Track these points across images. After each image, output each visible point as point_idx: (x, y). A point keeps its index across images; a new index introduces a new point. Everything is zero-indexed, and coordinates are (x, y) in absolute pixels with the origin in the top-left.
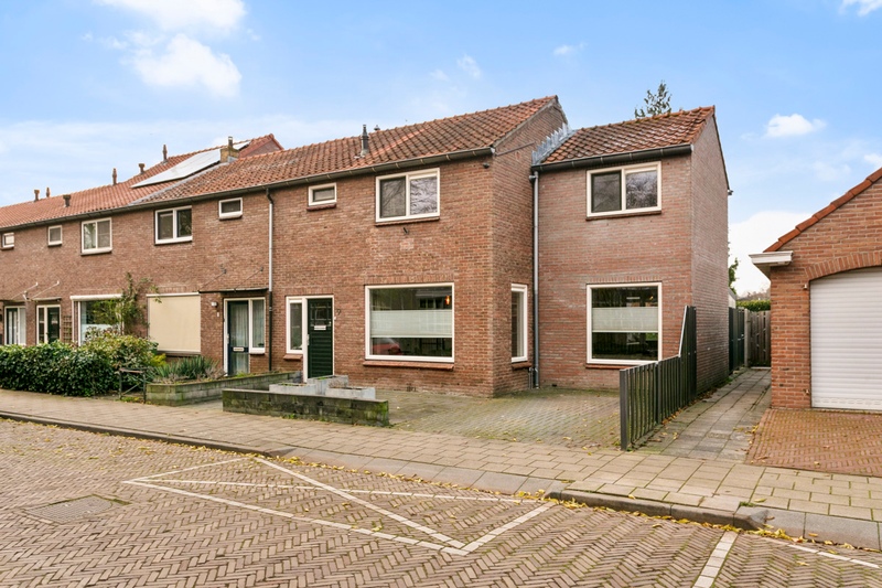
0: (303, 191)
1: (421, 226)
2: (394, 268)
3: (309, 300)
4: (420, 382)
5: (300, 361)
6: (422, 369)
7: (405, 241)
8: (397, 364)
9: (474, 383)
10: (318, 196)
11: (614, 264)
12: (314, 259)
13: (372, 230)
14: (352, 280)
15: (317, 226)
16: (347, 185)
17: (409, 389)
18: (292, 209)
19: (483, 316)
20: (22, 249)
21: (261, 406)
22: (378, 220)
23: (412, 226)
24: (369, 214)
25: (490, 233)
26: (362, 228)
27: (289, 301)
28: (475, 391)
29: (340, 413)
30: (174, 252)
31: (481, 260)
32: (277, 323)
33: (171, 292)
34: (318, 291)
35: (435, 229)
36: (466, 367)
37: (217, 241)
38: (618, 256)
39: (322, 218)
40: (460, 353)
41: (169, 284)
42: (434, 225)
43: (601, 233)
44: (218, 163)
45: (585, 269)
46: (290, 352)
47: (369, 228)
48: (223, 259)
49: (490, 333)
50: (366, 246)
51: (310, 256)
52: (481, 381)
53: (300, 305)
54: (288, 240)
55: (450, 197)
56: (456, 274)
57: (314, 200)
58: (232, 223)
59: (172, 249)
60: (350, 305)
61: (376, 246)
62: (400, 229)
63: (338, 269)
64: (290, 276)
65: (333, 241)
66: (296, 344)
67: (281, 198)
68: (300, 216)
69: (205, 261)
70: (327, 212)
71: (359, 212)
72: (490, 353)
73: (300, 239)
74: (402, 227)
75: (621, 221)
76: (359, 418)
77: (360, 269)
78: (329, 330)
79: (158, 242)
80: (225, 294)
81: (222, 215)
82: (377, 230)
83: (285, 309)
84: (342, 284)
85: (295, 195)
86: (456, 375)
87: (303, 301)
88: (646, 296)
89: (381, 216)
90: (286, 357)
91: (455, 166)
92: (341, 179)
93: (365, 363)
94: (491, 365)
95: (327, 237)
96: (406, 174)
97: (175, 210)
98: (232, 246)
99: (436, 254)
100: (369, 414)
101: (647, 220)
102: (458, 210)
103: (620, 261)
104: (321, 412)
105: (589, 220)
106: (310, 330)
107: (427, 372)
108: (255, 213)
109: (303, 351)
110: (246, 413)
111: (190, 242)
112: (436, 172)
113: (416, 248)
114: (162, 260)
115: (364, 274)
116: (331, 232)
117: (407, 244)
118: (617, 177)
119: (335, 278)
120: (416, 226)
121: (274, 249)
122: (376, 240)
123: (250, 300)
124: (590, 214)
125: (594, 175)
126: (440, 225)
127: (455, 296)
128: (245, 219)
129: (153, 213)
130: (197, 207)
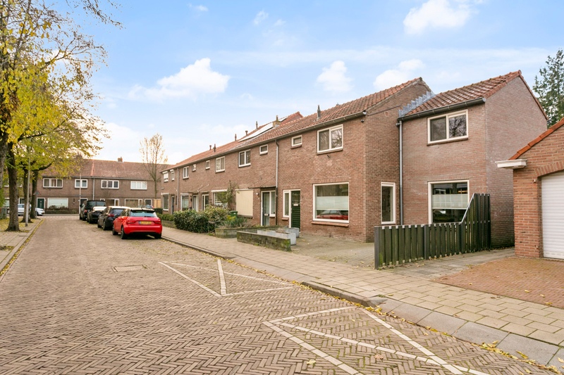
0: (288, 140)
1: (335, 153)
2: (324, 175)
3: (292, 192)
4: (334, 233)
5: (287, 221)
6: (335, 226)
9: (358, 234)
10: (296, 141)
11: (442, 170)
12: (293, 172)
14: (308, 182)
15: (294, 156)
16: (306, 135)
17: (330, 236)
18: (285, 149)
19: (361, 200)
20: (198, 171)
21: (248, 239)
22: (318, 152)
23: (331, 154)
24: (314, 149)
25: (365, 156)
26: (312, 156)
27: (285, 192)
28: (358, 239)
29: (273, 244)
30: (244, 171)
31: (360, 170)
32: (280, 202)
33: (243, 188)
34: (294, 187)
35: (341, 155)
36: (354, 226)
37: (259, 165)
38: (444, 165)
39: (297, 152)
40: (352, 219)
41: (242, 185)
42: (340, 153)
43: (436, 153)
44: (272, 128)
45: (426, 173)
46: (284, 216)
47: (314, 156)
48: (261, 173)
49: (364, 208)
50: (313, 165)
51: (292, 170)
52: (361, 233)
53: (288, 194)
54: (284, 163)
55: (348, 138)
56: (350, 178)
57: (294, 144)
58: (264, 156)
59: (244, 169)
60: (307, 194)
61: (317, 165)
62: (326, 156)
63: (302, 176)
64: (285, 180)
65: (301, 163)
66: (287, 213)
67: (281, 143)
68: (288, 151)
69: (255, 174)
70: (299, 149)
71: (310, 148)
72: (365, 219)
73: (288, 163)
74: (328, 155)
75: (446, 145)
76: (279, 247)
77: (310, 176)
78: (299, 206)
79: (240, 166)
80: (262, 189)
81: (261, 153)
83: (283, 196)
84: (304, 184)
85: (286, 141)
86: (350, 230)
87: (289, 192)
89: (320, 150)
90: (282, 219)
91: (349, 122)
92: (303, 133)
93: (313, 222)
94: (365, 225)
95: (298, 161)
96: (330, 128)
97: (245, 152)
98: (264, 167)
99: (341, 168)
100: (282, 245)
101: (460, 143)
102: (351, 145)
103: (445, 168)
105: (429, 145)
106: (292, 206)
107: (337, 228)
108: (272, 151)
109: (289, 216)
110: (244, 242)
111: (250, 165)
112: (341, 126)
113: (333, 165)
114: (241, 174)
115: (312, 178)
116: (300, 159)
117: (329, 163)
118: (444, 120)
119: (301, 181)
120: (333, 154)
121: (278, 168)
122: (317, 159)
123: (270, 191)
124: (429, 142)
125: (431, 120)
126: (343, 153)
127: (351, 189)
128: (268, 154)
129: (239, 153)
130: (252, 150)
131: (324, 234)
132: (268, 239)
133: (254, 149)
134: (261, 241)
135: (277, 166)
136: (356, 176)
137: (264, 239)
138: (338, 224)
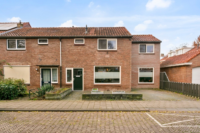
0: (72, 39)
1: (112, 52)
2: (103, 62)
3: (74, 69)
4: (111, 89)
5: (72, 85)
6: (112, 86)
7: (107, 55)
8: (104, 85)
9: (126, 88)
11: (145, 63)
12: (77, 58)
13: (96, 52)
14: (90, 64)
15: (78, 49)
16: (88, 40)
18: (68, 44)
19: (129, 74)
21: (99, 98)
22: (98, 49)
23: (109, 52)
24: (95, 48)
25: (131, 55)
26: (93, 51)
27: (67, 69)
29: (128, 98)
30: (17, 53)
31: (128, 61)
32: (63, 75)
33: (15, 65)
34: (78, 66)
35: (116, 53)
36: (124, 85)
37: (37, 51)
38: (146, 62)
39: (79, 48)
40: (122, 82)
41: (14, 63)
42: (115, 52)
43: (142, 57)
44: (16, 28)
45: (138, 64)
46: (67, 83)
47: (96, 51)
48: (40, 56)
49: (130, 77)
50: (94, 56)
51: (75, 57)
52: (128, 88)
54: (66, 52)
55: (120, 46)
56: (122, 64)
57: (76, 42)
58: (44, 46)
59: (15, 52)
60: (89, 70)
61: (98, 56)
63: (85, 61)
64: (68, 62)
65: (83, 54)
67: (65, 41)
68: (71, 46)
69: (32, 56)
70: (81, 46)
71: (92, 47)
72: (130, 82)
73: (71, 52)
74: (106, 52)
75: (146, 55)
76: (134, 99)
77: (92, 61)
78: (81, 77)
79: (8, 49)
80: (41, 66)
81: (39, 43)
82: (98, 52)
83: (65, 71)
84: (87, 65)
85: (70, 41)
86: (121, 87)
87: (72, 69)
88: (151, 70)
90: (66, 84)
91: (121, 39)
92: (86, 38)
93: (94, 85)
94: (131, 84)
95: (81, 53)
96: (107, 39)
97: (16, 40)
98: (44, 53)
99: (116, 59)
100: (138, 97)
101: (152, 55)
102: (122, 49)
103: (146, 63)
104: (121, 98)
105: (139, 54)
106: (74, 77)
107: (113, 87)
108: (54, 44)
110: (92, 100)
111: (25, 50)
112: (116, 40)
113: (110, 57)
114: (10, 55)
115: (94, 63)
116: (82, 51)
117: (108, 56)
118: (145, 46)
119: (84, 63)
120: (110, 52)
121: (61, 55)
122: (98, 54)
123: (51, 68)
124: (139, 53)
125: (140, 45)
126: (117, 52)
127: (121, 69)
128: (49, 45)
129: (6, 40)
130: (28, 40)
131: (104, 90)
132: (123, 96)
133: (31, 40)
134: (115, 97)
135: (61, 54)
136: (125, 63)
137: (119, 96)
138: (114, 85)
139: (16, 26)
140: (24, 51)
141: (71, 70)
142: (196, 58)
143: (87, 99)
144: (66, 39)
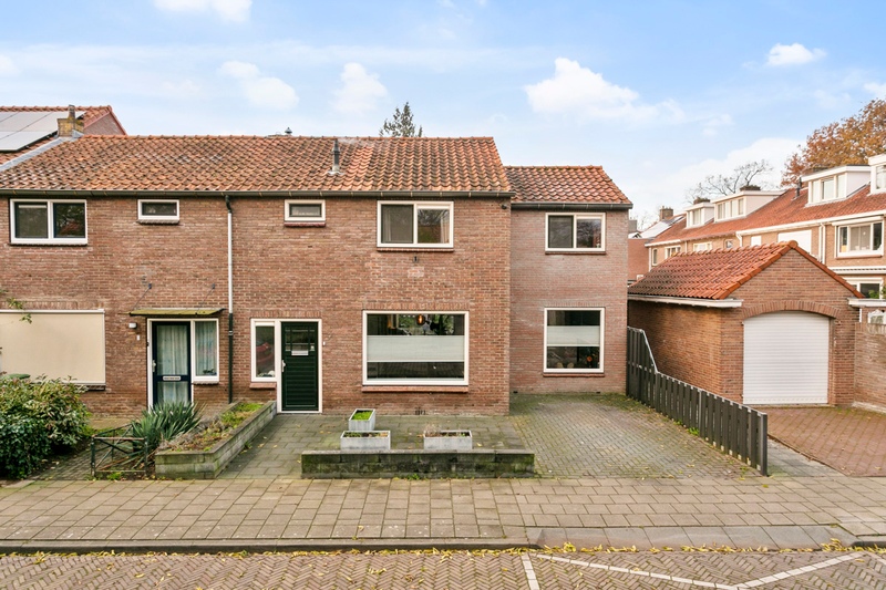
0: (277, 204)
1: (433, 255)
2: (399, 294)
3: (282, 323)
4: (430, 405)
5: (274, 389)
6: (433, 393)
7: (413, 269)
8: (404, 389)
9: (489, 403)
10: (295, 212)
11: (568, 292)
12: (294, 279)
13: (373, 255)
14: (347, 304)
15: (297, 244)
16: (339, 205)
17: (418, 413)
18: (261, 223)
19: (499, 344)
21: (365, 469)
22: (380, 244)
23: (422, 255)
24: (369, 237)
25: (507, 268)
26: (360, 251)
27: (254, 323)
28: (490, 410)
29: (479, 468)
30: (51, 257)
31: (498, 292)
33: (46, 308)
34: (299, 314)
35: (449, 260)
36: (481, 390)
37: (134, 249)
38: (572, 285)
39: (306, 237)
40: (475, 377)
41: (42, 297)
42: (447, 255)
43: (557, 266)
44: (54, 135)
45: (543, 294)
46: (256, 380)
47: (369, 252)
48: (147, 271)
49: (507, 358)
50: (365, 270)
51: (287, 276)
52: (497, 401)
54: (253, 256)
55: (466, 231)
56: (473, 304)
57: (291, 215)
58: (161, 228)
60: (345, 330)
61: (377, 271)
62: (407, 257)
63: (326, 291)
64: (258, 296)
65: (321, 262)
67: (244, 208)
68: (273, 230)
69: (113, 271)
70: (313, 230)
71: (355, 233)
72: (506, 376)
73: (272, 256)
74: (412, 255)
75: (574, 257)
76: (504, 471)
77: (357, 293)
78: (314, 355)
79: (15, 240)
81: (142, 218)
82: (380, 255)
83: (249, 333)
84: (334, 307)
86: (471, 397)
87: (277, 324)
88: (590, 319)
89: (382, 242)
90: (252, 386)
91: (471, 202)
92: (331, 198)
93: (364, 389)
94: (508, 387)
95: (313, 257)
96: (415, 203)
97: (50, 203)
98: (162, 256)
99: (450, 283)
101: (595, 258)
102: (474, 245)
103: (573, 289)
104: (454, 469)
105: (548, 254)
106: (286, 356)
107: (438, 395)
108: (202, 220)
109: (276, 377)
110: (341, 478)
111: (84, 246)
112: (451, 206)
113: (426, 276)
114: (25, 265)
115: (363, 298)
116: (318, 252)
117: (417, 272)
118: (569, 220)
119: (324, 301)
120: (427, 255)
121: (233, 265)
122: (377, 264)
123: (192, 321)
124: (547, 249)
125: (550, 217)
126: (453, 257)
127: (471, 325)
128: (183, 226)
129: (5, 202)
130: (98, 203)
131: (402, 410)
132: (461, 459)
133: (108, 203)
134: (428, 466)
135: (230, 262)
136: (487, 302)
137: (443, 462)
138: (440, 389)
139: (56, 129)
140: (82, 250)
141: (273, 328)
142: (757, 280)
143: (322, 474)
144: (251, 203)
